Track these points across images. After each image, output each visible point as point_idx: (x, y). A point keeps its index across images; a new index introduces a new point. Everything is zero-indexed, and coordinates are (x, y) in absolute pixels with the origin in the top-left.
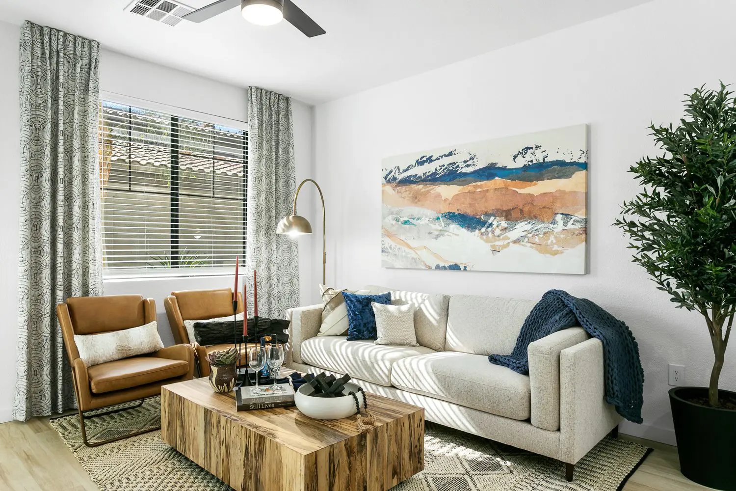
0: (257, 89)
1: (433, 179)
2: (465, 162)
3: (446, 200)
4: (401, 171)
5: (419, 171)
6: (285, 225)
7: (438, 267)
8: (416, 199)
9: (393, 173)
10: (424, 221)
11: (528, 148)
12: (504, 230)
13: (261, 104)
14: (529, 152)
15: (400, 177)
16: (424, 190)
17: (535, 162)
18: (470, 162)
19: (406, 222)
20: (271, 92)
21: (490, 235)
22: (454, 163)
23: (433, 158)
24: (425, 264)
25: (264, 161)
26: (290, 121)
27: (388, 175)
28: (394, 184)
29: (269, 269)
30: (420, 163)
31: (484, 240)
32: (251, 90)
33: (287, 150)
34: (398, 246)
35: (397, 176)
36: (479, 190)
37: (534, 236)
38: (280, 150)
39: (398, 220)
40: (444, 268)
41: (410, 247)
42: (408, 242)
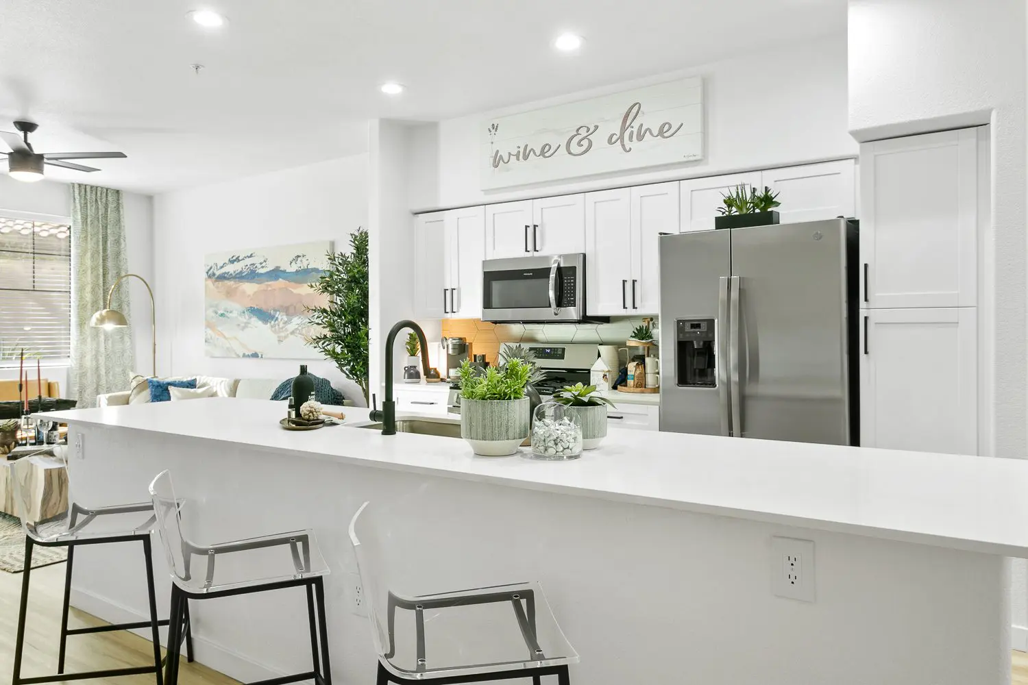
0: (80, 185)
1: (239, 277)
2: (261, 264)
3: (249, 296)
4: (218, 267)
5: (231, 269)
6: (97, 319)
7: (244, 356)
8: (230, 294)
9: (212, 270)
10: (235, 314)
11: (299, 256)
12: (285, 323)
13: (85, 199)
14: (299, 259)
15: (218, 273)
16: (234, 286)
17: (302, 268)
18: (263, 265)
19: (222, 315)
20: (97, 187)
21: (277, 327)
22: (253, 264)
23: (240, 258)
24: (236, 353)
25: (89, 255)
26: (121, 213)
27: (209, 270)
28: (214, 279)
29: (97, 360)
30: (232, 262)
31: (273, 331)
32: (73, 187)
33: (117, 242)
34: (217, 337)
35: (215, 271)
36: (270, 289)
37: (302, 328)
38: (109, 242)
39: (216, 313)
40: (248, 356)
41: (225, 337)
42: (224, 333)
